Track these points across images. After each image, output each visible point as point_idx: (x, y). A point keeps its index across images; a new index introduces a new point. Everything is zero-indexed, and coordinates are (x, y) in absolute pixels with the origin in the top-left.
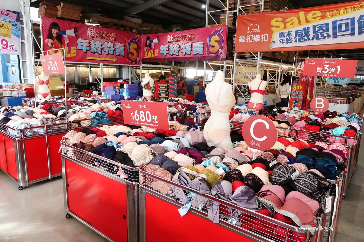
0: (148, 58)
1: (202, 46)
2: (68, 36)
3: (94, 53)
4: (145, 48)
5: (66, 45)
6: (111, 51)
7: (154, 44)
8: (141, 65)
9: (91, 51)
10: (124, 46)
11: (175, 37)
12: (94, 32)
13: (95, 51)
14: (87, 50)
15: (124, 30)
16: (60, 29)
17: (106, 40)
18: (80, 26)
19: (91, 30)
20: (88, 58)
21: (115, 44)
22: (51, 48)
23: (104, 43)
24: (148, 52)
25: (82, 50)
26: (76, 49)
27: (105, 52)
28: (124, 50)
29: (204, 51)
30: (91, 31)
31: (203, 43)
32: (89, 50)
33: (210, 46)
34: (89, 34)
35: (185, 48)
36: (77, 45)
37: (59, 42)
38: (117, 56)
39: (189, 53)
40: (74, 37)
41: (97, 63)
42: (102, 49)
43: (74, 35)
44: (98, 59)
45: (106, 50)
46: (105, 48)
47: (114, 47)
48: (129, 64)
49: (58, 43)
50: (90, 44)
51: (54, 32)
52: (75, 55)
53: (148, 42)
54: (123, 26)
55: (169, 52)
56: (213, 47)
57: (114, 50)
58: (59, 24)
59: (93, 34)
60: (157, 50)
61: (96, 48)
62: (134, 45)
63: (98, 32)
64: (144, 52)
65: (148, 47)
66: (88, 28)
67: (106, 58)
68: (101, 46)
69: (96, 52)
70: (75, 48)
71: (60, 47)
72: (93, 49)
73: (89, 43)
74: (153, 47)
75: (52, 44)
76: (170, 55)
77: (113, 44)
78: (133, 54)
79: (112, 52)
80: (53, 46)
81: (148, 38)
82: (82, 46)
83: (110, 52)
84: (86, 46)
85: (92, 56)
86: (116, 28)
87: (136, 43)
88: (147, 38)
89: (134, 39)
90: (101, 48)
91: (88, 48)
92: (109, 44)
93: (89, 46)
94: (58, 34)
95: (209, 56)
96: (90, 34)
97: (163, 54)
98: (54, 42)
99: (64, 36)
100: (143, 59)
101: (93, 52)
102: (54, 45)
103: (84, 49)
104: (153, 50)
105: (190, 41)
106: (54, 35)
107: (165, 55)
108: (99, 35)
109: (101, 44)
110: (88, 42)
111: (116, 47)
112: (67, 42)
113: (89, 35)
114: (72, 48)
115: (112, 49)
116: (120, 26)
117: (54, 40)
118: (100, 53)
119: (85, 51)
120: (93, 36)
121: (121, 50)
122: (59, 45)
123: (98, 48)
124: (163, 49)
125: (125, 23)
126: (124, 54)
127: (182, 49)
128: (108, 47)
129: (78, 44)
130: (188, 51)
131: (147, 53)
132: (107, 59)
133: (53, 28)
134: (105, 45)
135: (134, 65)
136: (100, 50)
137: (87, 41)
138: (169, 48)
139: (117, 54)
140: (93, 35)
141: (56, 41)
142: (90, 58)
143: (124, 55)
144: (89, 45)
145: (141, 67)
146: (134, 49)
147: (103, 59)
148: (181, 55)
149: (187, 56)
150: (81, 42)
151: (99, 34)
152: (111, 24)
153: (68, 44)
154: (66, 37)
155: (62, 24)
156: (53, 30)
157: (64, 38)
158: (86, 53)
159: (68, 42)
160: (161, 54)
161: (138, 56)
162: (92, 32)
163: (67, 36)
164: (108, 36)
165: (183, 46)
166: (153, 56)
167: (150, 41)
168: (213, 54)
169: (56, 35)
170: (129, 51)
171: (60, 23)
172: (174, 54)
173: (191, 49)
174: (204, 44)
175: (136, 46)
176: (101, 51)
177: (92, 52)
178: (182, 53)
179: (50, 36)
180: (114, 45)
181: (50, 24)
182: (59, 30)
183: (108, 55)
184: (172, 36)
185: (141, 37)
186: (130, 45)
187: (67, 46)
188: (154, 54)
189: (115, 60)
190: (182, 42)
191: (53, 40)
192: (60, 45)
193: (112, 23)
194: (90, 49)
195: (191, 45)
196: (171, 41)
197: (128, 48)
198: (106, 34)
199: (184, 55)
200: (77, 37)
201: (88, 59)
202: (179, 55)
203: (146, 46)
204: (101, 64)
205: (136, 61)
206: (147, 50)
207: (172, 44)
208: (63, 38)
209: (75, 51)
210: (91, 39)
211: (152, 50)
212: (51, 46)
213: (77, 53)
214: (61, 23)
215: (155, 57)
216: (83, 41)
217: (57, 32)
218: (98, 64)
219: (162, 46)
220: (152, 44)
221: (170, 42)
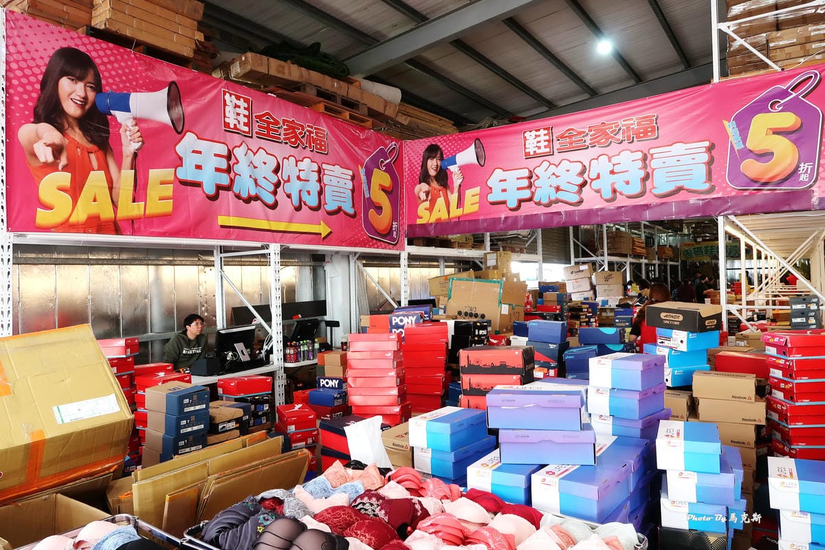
0: (433, 220)
1: (705, 157)
2: (138, 121)
3: (249, 200)
4: (418, 187)
5: (127, 161)
6: (309, 192)
7: (462, 168)
8: (404, 250)
9: (236, 189)
10: (353, 178)
11: (562, 137)
12: (246, 113)
13: (253, 193)
14: (219, 188)
15: (351, 117)
16: (103, 82)
17: (293, 151)
18: (192, 80)
19: (238, 103)
20: (222, 220)
21: (324, 166)
22: (51, 167)
23: (285, 160)
24: (433, 203)
25: (198, 185)
26: (172, 178)
27: (289, 196)
28: (353, 191)
29: (714, 176)
30: (237, 106)
31: (707, 144)
32: (228, 188)
33: (747, 153)
34: (227, 120)
35: (612, 172)
36: (178, 162)
37: (92, 141)
38: (330, 213)
39: (636, 188)
40: (165, 126)
41: (259, 244)
42: (277, 185)
43: (164, 117)
44: (264, 224)
45: (294, 187)
46: (288, 181)
47: (320, 180)
48: (370, 247)
49: (90, 146)
50: (233, 160)
51: (72, 92)
52: (167, 207)
53: (432, 164)
54: (350, 104)
55: (533, 194)
56: (765, 156)
57: (321, 193)
58: (98, 61)
59: (246, 120)
60: (477, 190)
61: (256, 181)
62: (381, 178)
63: (264, 115)
64: (415, 201)
65: (435, 184)
66: (225, 94)
67: (290, 221)
68: (276, 171)
69: (257, 198)
70: (167, 173)
71: (95, 163)
72: (245, 186)
73: (229, 157)
74: (457, 180)
75: (57, 151)
76: (538, 204)
77: (316, 169)
78: (379, 209)
79: (312, 201)
80: (63, 161)
81: (433, 151)
82: (199, 167)
83: (305, 197)
84: (217, 170)
85: (239, 215)
86: (326, 108)
87: (389, 169)
88: (427, 150)
89: (383, 154)
90: (275, 179)
91: (224, 179)
92: (302, 165)
93: (229, 170)
94: (87, 107)
95: (746, 193)
96: (231, 121)
97: (504, 202)
98: (67, 141)
99: (120, 116)
100: (412, 227)
101: (245, 195)
102: (68, 159)
103: (209, 180)
104: (456, 190)
105: (637, 145)
106: (72, 109)
107: (512, 204)
108: (268, 129)
109: (275, 165)
110: (225, 153)
111: (326, 179)
112: (130, 145)
113: (227, 125)
114: (155, 174)
115: (314, 187)
116: (339, 100)
117: (69, 132)
118: (270, 199)
119: (210, 189)
120: (246, 129)
121: (342, 190)
122: (93, 157)
123: (261, 182)
124: (503, 185)
125: (353, 93)
126: (353, 206)
127: (598, 177)
128: (299, 178)
129: (181, 159)
130: (627, 183)
131: (427, 204)
132: (295, 227)
133: (64, 73)
134: (289, 168)
135: (385, 248)
136: (272, 188)
137: (223, 150)
138: (530, 178)
139: (331, 206)
140: (245, 124)
141: (77, 135)
142: (232, 221)
143: (351, 211)
144: (229, 165)
145: (404, 256)
146: (383, 190)
147: (282, 226)
148: (592, 201)
149: (621, 201)
150: (194, 152)
151: (269, 123)
152: (311, 93)
153: (135, 155)
154: (130, 123)
155: (110, 62)
156: (65, 84)
157: (119, 125)
158: (214, 198)
159: (137, 145)
160: (493, 203)
161: (395, 217)
162: (242, 111)
163: (135, 119)
164: (301, 133)
165: (600, 166)
166: (456, 212)
167: (442, 159)
168: (765, 184)
169: (82, 107)
170: (367, 196)
171: (99, 57)
172: (557, 201)
173: (642, 174)
174: (710, 149)
175: (386, 180)
176: (275, 193)
177: (238, 196)
178: (598, 191)
179: (50, 112)
180: (319, 171)
181: (51, 52)
182: (98, 88)
183: (298, 209)
184: (542, 132)
185: (401, 147)
186: (369, 175)
187: (133, 166)
188: (460, 203)
189: (323, 229)
190: (597, 151)
191: (61, 129)
192: (97, 158)
193: (315, 86)
194: (232, 181)
195: (645, 159)
196: (538, 151)
197: (365, 186)
198: (292, 127)
199: (607, 201)
200: (179, 128)
201: (222, 227)
202: (581, 202)
203: (425, 178)
204: (274, 249)
205: (388, 234)
206: (427, 193)
207: (546, 164)
208: (112, 123)
209: (169, 190)
210: (237, 139)
211: (452, 193)
212: (50, 159)
213: (177, 199)
214: (106, 55)
215: (464, 215)
216: (203, 145)
217: (85, 98)
218: (263, 248)
219: (498, 174)
220: (453, 168)
221: (536, 156)
